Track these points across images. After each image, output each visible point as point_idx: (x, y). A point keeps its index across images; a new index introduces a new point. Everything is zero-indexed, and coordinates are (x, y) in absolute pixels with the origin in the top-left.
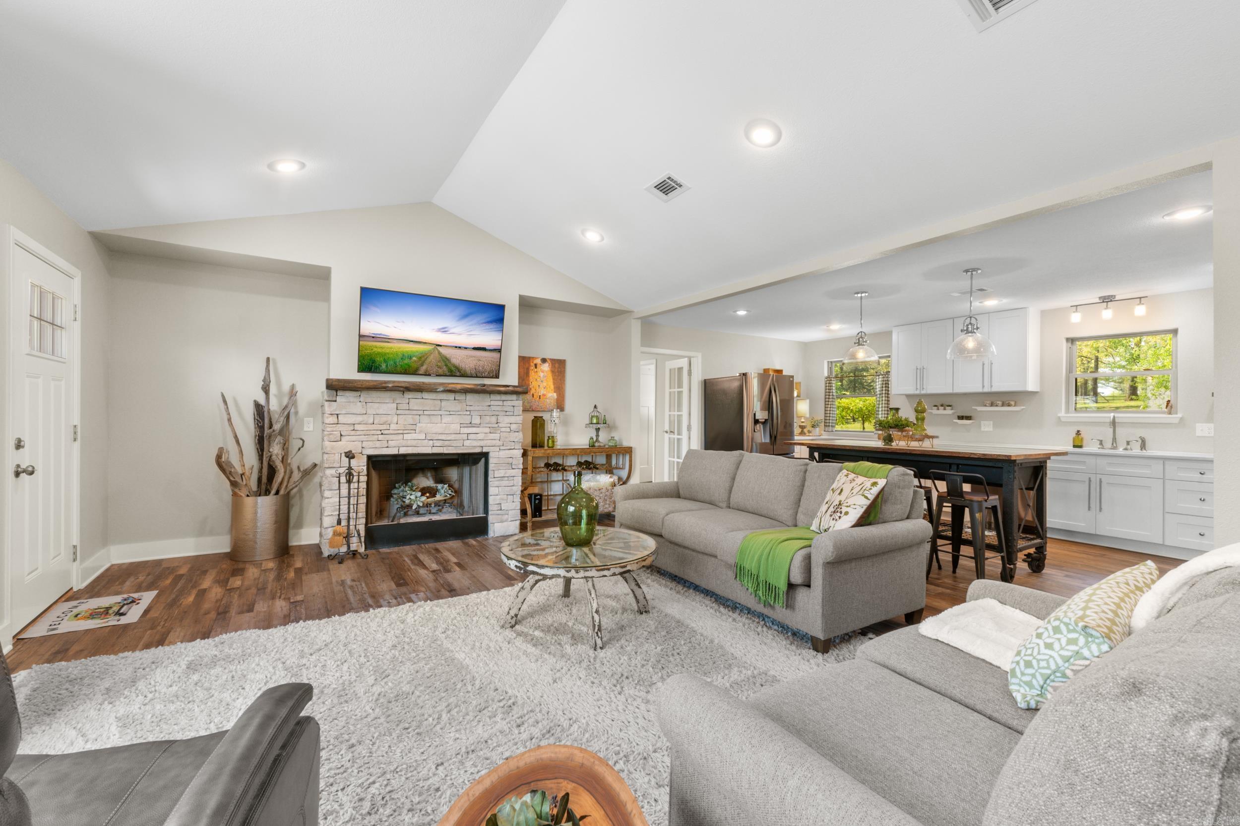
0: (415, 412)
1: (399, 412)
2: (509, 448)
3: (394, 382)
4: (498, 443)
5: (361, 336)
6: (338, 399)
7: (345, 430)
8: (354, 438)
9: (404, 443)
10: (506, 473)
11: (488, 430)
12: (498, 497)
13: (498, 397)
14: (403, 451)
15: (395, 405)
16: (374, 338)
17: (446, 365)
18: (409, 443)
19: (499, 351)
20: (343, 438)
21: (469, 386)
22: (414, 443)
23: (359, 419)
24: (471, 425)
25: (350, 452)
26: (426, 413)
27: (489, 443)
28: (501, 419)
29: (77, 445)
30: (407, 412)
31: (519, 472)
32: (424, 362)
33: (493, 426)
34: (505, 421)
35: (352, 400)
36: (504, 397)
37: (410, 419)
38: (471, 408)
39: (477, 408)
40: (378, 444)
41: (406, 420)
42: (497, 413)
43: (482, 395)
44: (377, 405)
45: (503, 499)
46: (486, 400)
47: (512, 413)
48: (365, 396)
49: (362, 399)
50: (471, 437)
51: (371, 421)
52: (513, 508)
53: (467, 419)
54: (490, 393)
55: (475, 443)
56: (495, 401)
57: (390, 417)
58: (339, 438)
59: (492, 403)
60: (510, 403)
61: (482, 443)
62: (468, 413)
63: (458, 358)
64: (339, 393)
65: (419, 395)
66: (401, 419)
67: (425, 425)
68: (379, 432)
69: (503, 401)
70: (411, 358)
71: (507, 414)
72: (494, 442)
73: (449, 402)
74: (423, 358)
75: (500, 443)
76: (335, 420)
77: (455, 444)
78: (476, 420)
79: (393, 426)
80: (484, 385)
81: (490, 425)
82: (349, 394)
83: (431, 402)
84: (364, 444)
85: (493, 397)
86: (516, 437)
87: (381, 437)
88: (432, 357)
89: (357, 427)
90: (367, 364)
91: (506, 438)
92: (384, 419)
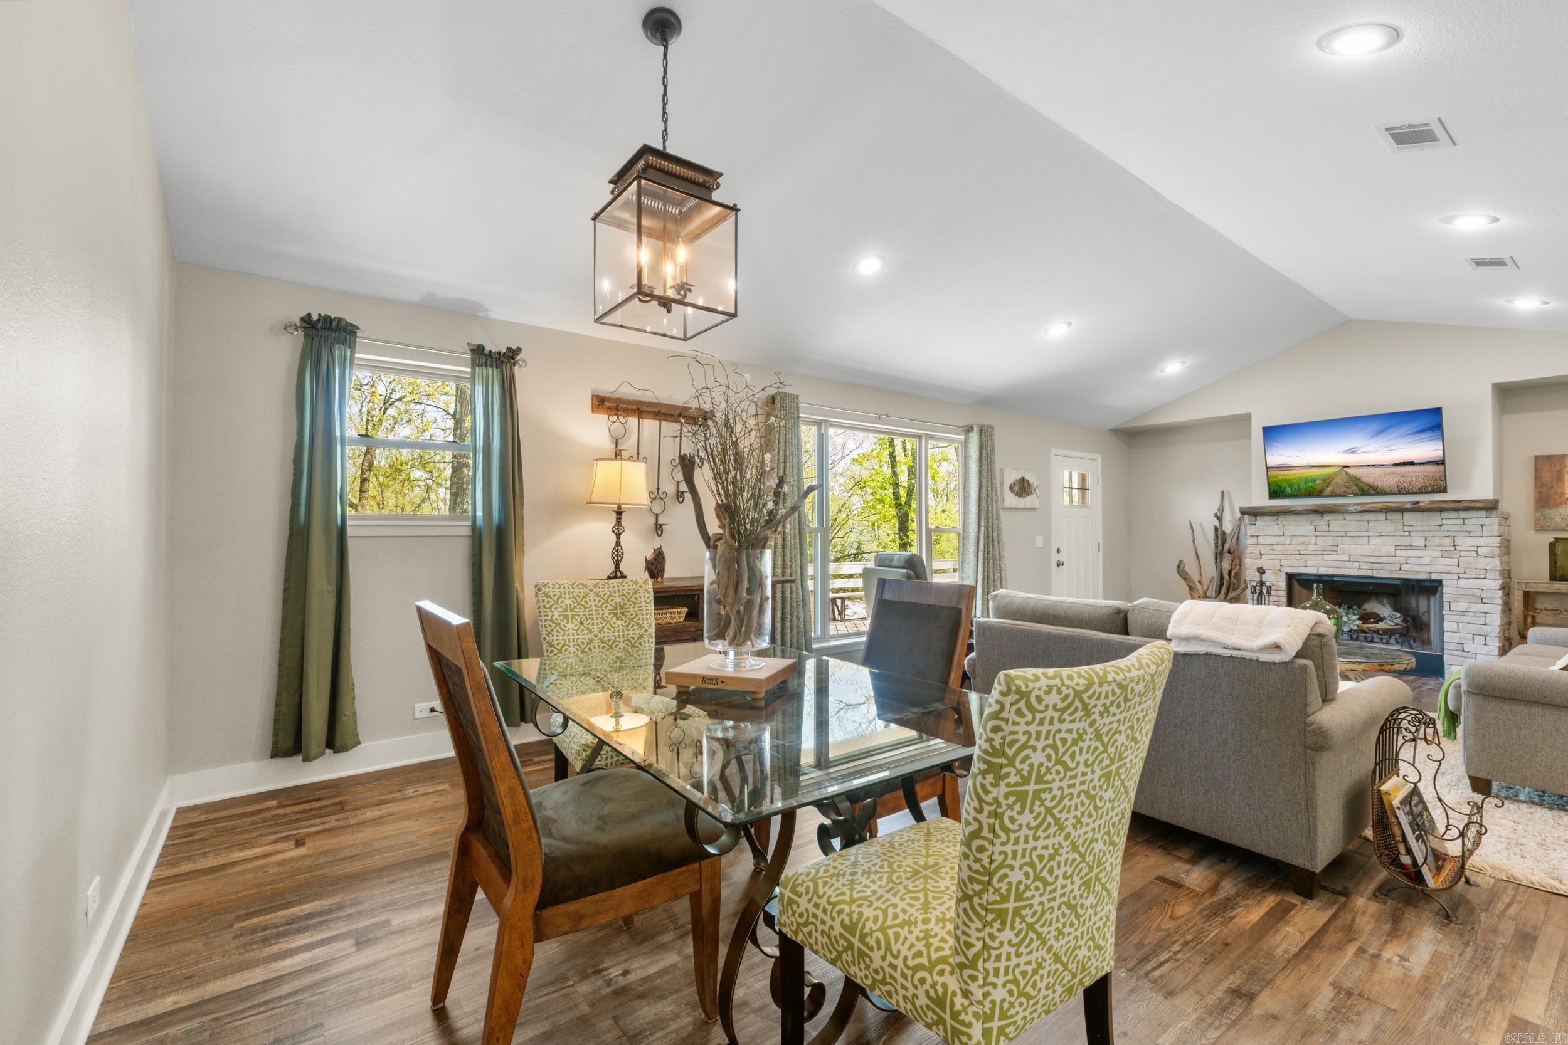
0: (1336, 534)
1: (1317, 533)
2: (1474, 576)
3: (1301, 506)
4: (1455, 569)
5: (1267, 468)
6: (1258, 523)
7: (1264, 550)
8: (1272, 557)
9: (1324, 563)
10: (1469, 607)
11: (1438, 554)
12: (1457, 635)
13: (1454, 514)
14: (1322, 571)
15: (1313, 527)
16: (1278, 468)
17: (1356, 485)
18: (1329, 564)
19: (1441, 462)
20: (1263, 557)
21: (1394, 505)
22: (1335, 564)
23: (1277, 540)
24: (1411, 547)
25: (1262, 568)
26: (1348, 534)
27: (1439, 569)
28: (1458, 541)
29: (1101, 554)
30: (1326, 534)
31: (1498, 609)
32: (1329, 483)
33: (1447, 549)
34: (1466, 544)
35: (1270, 523)
36: (1463, 514)
37: (1330, 541)
38: (1411, 528)
39: (1419, 528)
40: (1295, 563)
41: (1325, 541)
42: (1453, 534)
43: (1426, 514)
44: (1294, 527)
45: (1466, 639)
46: (1435, 519)
47: (1480, 534)
48: (1281, 519)
49: (1279, 522)
50: (1410, 560)
51: (1288, 542)
52: (1484, 652)
53: (1406, 541)
54: (1441, 510)
55: (1417, 568)
56: (1451, 521)
57: (1307, 539)
58: (1259, 556)
59: (1444, 522)
60: (1474, 521)
61: (1428, 569)
62: (1407, 534)
63: (1370, 477)
64: (1258, 518)
65: (1341, 517)
66: (1320, 541)
67: (1347, 545)
68: (1297, 552)
69: (1464, 519)
70: (1315, 481)
71: (1471, 534)
72: (1448, 569)
73: (1380, 523)
74: (1327, 480)
75: (1461, 570)
76: (1255, 541)
77: (1388, 567)
78: (1420, 542)
79: (1311, 547)
80: (1418, 502)
81: (1441, 548)
82: (1266, 518)
83: (1354, 523)
84: (1283, 563)
85: (1445, 514)
86: (1488, 564)
87: (1299, 557)
88: (1337, 479)
89: (1275, 547)
90: (1275, 492)
91: (1470, 564)
92: (1301, 540)
